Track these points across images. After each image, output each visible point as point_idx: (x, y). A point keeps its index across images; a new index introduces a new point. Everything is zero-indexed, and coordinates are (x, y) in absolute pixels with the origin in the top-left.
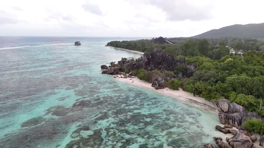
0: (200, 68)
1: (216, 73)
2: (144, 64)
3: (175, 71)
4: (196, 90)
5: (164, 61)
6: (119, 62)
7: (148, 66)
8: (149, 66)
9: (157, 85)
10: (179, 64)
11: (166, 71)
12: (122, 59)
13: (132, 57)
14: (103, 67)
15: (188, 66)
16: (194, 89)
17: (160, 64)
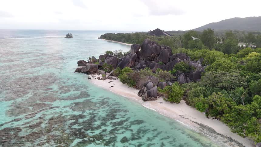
0: (213, 68)
1: (241, 76)
2: (131, 60)
3: (174, 70)
4: (211, 107)
5: (158, 56)
6: (101, 57)
7: (137, 63)
8: (139, 62)
9: (146, 94)
10: (179, 60)
11: (161, 70)
12: (107, 52)
13: (119, 51)
14: (80, 63)
15: (193, 64)
16: (207, 106)
17: (152, 59)
